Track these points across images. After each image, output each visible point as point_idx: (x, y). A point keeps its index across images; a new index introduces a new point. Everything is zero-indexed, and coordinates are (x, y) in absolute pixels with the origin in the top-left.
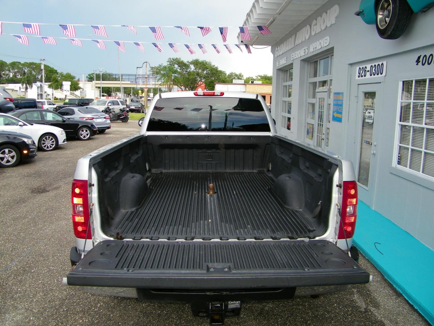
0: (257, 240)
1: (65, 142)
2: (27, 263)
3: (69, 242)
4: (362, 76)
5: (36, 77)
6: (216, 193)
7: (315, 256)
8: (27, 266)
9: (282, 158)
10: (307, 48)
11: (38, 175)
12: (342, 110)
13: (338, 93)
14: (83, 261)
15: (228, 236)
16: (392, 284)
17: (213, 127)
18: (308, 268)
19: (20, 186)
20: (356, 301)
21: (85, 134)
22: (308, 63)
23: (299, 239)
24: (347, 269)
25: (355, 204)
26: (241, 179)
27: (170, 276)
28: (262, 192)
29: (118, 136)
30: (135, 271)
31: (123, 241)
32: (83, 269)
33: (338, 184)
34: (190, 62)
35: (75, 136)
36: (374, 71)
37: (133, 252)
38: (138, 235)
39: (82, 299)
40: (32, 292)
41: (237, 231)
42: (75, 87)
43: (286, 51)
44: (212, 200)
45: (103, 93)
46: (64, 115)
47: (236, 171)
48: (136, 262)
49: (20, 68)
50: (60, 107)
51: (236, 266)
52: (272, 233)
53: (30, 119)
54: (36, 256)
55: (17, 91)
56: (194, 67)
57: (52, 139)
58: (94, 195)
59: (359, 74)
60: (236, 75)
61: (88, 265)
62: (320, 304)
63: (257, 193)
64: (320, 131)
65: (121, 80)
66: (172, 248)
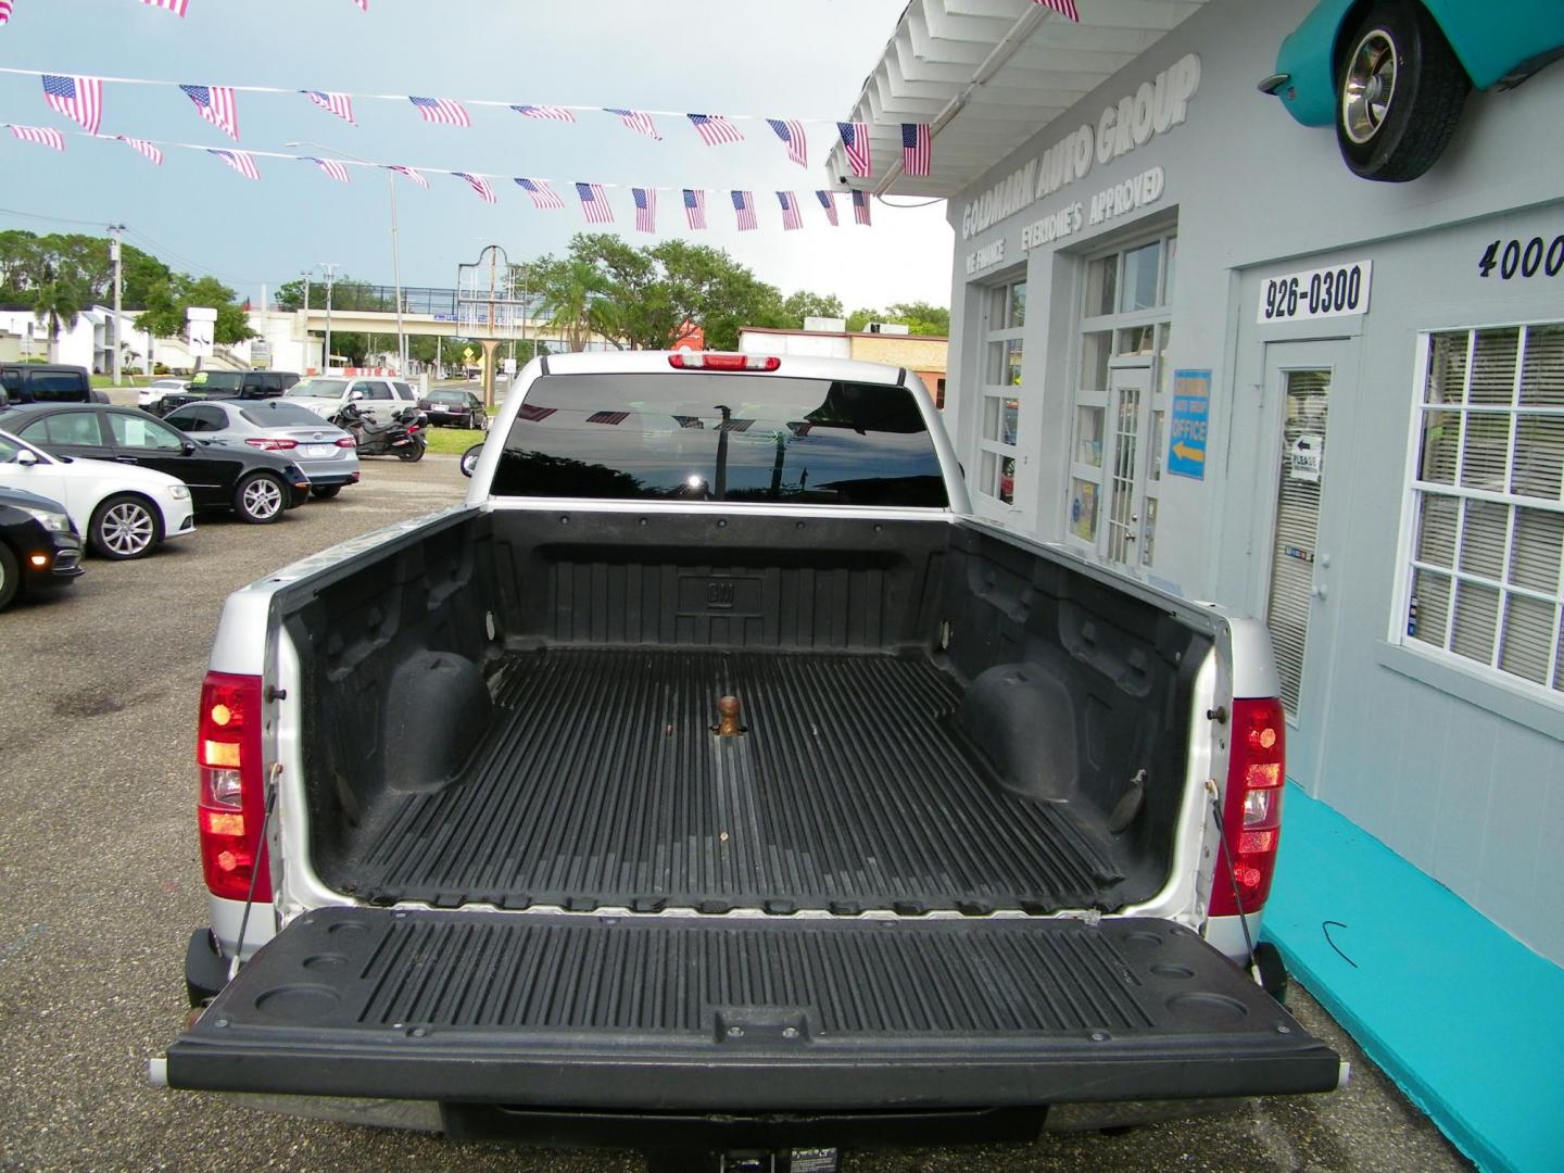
0: (905, 914)
1: (189, 527)
2: (24, 980)
3: (188, 903)
4: (1280, 314)
5: (90, 290)
6: (744, 730)
7: (1127, 984)
8: (25, 995)
9: (991, 605)
10: (1080, 210)
11: (84, 645)
12: (1204, 435)
13: (1193, 374)
14: (231, 992)
15: (795, 900)
16: (1390, 1079)
17: (730, 485)
18: (1105, 1031)
19: (14, 686)
20: (1259, 1141)
21: (264, 502)
22: (1084, 263)
23: (1061, 914)
24: (1251, 1036)
25: (1274, 783)
26: (839, 681)
27: (572, 1057)
28: (917, 729)
29: (384, 510)
30: (439, 1036)
31: (392, 912)
32: (233, 1026)
33: (1211, 709)
34: (651, 249)
35: (228, 508)
36: (1323, 296)
37: (428, 956)
38: (451, 890)
39: (231, 1122)
40: (36, 1096)
41: (829, 878)
42: (231, 329)
43: (1003, 220)
44: (731, 756)
45: (333, 352)
46: (189, 430)
47: (819, 648)
48: (440, 1000)
49: (32, 255)
50: (175, 401)
51: (826, 1018)
52: (960, 890)
53: (61, 441)
54: (59, 955)
55: (19, 336)
56: (666, 268)
57: (140, 516)
58: (285, 733)
59: (1271, 303)
60: (817, 302)
61: (255, 1008)
62: (1126, 1153)
63: (898, 735)
64: (1120, 511)
65: (400, 310)
66: (582, 943)
